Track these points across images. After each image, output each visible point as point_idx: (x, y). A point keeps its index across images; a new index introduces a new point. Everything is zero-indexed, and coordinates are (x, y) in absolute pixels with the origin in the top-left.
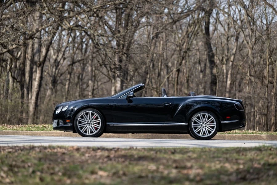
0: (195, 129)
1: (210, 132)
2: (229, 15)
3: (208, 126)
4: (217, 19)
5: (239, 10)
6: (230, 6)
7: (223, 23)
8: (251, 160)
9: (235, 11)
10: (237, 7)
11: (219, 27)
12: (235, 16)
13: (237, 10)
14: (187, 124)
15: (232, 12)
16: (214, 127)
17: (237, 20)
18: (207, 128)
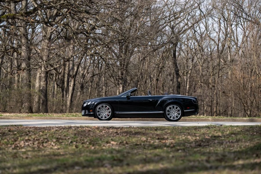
0: (168, 115)
1: (177, 117)
2: (188, 46)
3: (176, 113)
4: (181, 48)
5: (194, 42)
6: (188, 40)
7: (184, 51)
8: (204, 134)
9: (191, 43)
10: (192, 41)
11: (182, 53)
12: (191, 46)
13: (192, 43)
14: (163, 112)
15: (189, 44)
16: (180, 113)
17: (193, 49)
18: (176, 114)
